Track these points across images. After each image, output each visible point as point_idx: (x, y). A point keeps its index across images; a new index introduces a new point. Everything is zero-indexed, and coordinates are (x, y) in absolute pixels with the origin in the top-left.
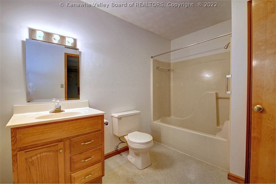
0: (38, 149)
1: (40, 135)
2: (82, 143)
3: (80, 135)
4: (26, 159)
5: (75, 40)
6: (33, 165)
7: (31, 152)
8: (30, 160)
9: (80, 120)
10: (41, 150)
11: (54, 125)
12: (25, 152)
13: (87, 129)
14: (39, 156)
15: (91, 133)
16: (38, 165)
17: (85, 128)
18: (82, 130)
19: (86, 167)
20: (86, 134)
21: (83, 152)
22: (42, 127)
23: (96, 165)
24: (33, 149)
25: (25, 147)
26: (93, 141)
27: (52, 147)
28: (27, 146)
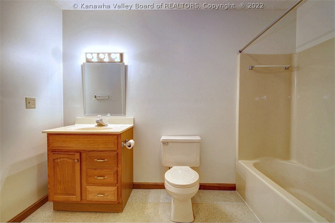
0: (61, 154)
1: (63, 143)
2: (96, 159)
3: (96, 151)
4: (54, 160)
5: (121, 55)
6: (58, 165)
7: (56, 155)
8: (56, 161)
9: (94, 136)
10: (63, 155)
11: (73, 136)
12: (53, 154)
13: (101, 146)
14: (62, 160)
15: (106, 151)
16: (61, 167)
17: (98, 145)
18: (96, 146)
19: (101, 185)
20: (100, 151)
21: (97, 169)
22: (65, 136)
23: (110, 187)
24: (58, 153)
25: (55, 150)
26: (106, 160)
27: (71, 155)
28: (56, 150)
